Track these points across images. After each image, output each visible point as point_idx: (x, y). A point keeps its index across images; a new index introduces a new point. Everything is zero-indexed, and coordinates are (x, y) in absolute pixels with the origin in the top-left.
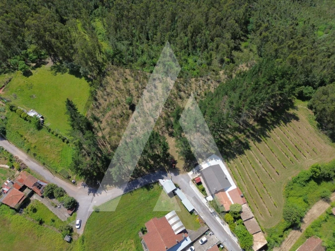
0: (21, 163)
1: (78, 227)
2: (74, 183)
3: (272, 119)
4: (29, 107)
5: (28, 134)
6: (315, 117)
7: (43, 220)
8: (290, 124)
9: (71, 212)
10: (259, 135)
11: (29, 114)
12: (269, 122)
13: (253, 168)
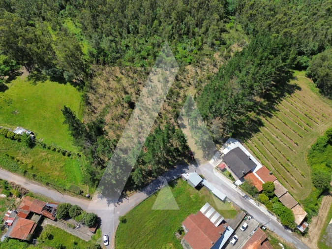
0: (20, 189)
1: (107, 243)
2: (89, 197)
3: (276, 92)
4: (13, 125)
5: (20, 155)
6: (315, 85)
7: (63, 246)
8: (294, 94)
9: (94, 230)
10: (269, 110)
11: (15, 132)
12: (275, 96)
13: (272, 144)
